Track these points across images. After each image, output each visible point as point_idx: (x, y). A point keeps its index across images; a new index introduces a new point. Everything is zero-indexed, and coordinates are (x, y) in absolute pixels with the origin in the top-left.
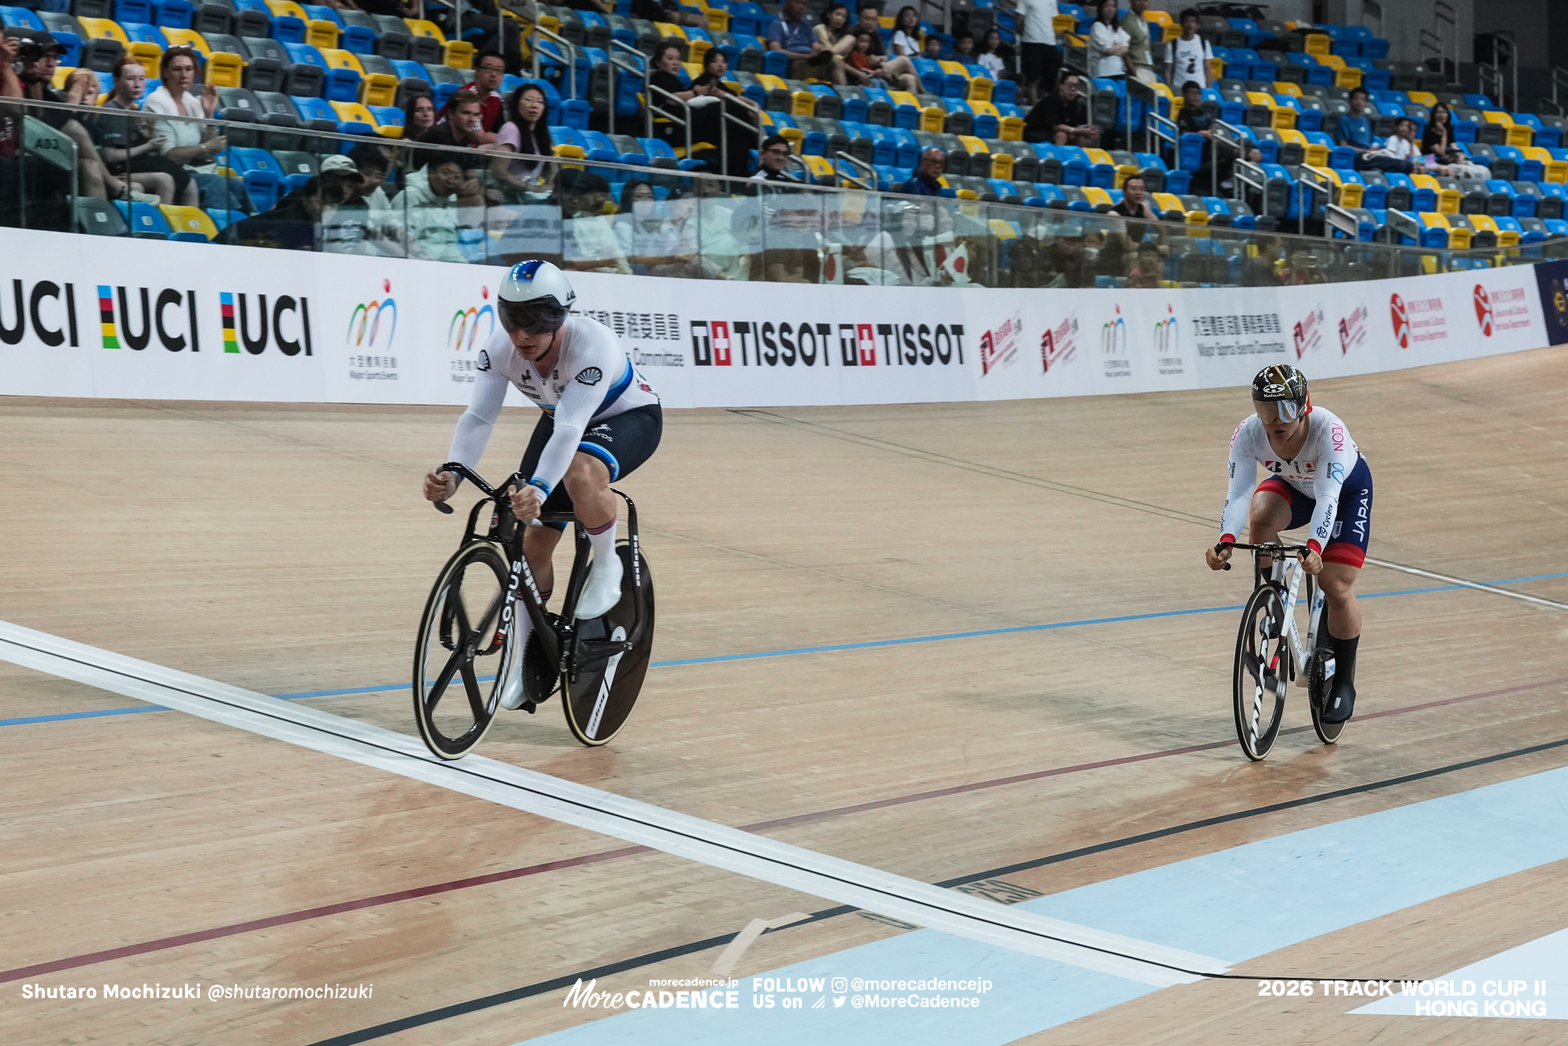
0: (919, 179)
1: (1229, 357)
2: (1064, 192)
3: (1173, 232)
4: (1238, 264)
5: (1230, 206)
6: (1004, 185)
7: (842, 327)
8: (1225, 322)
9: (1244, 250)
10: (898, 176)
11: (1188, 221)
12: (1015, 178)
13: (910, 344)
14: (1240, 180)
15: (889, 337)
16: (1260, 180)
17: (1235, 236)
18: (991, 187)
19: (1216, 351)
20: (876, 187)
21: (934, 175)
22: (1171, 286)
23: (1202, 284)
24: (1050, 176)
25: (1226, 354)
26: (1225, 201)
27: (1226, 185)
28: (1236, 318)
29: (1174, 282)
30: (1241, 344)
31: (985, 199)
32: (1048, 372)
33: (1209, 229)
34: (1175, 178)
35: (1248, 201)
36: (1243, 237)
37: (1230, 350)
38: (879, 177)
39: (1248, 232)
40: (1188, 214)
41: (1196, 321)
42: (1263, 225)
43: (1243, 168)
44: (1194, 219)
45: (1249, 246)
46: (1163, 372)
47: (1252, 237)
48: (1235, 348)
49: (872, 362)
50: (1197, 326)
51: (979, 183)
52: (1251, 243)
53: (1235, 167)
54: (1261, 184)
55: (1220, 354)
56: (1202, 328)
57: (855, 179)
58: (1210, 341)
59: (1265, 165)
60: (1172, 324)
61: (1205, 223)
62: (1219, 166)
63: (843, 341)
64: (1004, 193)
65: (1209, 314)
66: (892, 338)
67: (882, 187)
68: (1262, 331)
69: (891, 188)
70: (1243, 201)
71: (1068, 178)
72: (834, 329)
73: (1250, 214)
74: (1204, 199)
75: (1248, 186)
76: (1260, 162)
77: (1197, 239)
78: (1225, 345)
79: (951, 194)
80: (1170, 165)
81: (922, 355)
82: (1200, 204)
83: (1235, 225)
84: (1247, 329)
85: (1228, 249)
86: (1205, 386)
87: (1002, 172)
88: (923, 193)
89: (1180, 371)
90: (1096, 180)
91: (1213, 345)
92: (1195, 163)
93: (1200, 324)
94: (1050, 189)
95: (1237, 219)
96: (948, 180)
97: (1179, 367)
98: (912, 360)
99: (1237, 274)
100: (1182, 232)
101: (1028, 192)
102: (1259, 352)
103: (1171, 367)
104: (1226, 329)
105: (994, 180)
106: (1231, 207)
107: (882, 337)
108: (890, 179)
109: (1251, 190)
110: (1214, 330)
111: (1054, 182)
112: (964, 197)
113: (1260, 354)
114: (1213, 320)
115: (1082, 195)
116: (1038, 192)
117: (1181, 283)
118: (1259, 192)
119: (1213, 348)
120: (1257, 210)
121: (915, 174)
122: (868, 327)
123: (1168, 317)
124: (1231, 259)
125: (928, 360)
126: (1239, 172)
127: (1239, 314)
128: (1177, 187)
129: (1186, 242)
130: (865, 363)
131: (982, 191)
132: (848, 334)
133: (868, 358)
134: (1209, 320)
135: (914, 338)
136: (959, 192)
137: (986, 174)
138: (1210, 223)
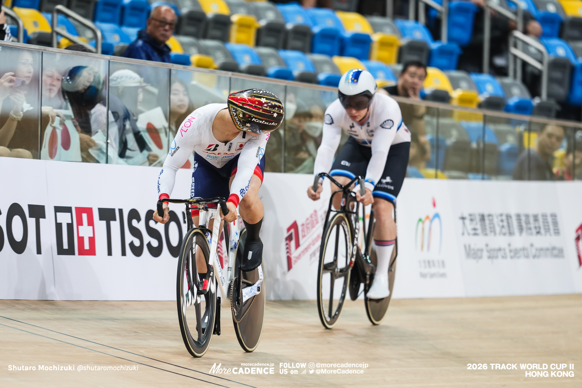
0: (145, 42)
1: (500, 261)
2: (314, 63)
3: (438, 114)
4: (513, 153)
5: (504, 87)
6: (246, 52)
7: (58, 209)
8: (496, 221)
9: (520, 138)
10: (124, 37)
11: (455, 103)
12: (258, 43)
13: (136, 232)
14: (515, 57)
15: (112, 223)
16: (539, 56)
17: (508, 122)
18: (230, 54)
19: (485, 254)
20: (100, 50)
21: (161, 39)
22: (436, 177)
23: (471, 176)
24: (298, 44)
25: (497, 257)
26: (498, 81)
27: (499, 61)
28: (508, 217)
29: (439, 173)
30: (513, 247)
31: (225, 67)
32: (291, 271)
33: (481, 113)
34: (442, 52)
35: (524, 81)
36: (520, 123)
37: (500, 254)
38: (103, 37)
39: (526, 118)
40: (456, 94)
41: (463, 218)
42: (542, 110)
43: (520, 44)
44: (463, 100)
45: (526, 135)
46: (423, 276)
47: (530, 123)
48: (507, 251)
49: (92, 252)
50: (464, 223)
51: (217, 48)
52: (529, 130)
53: (511, 41)
54: (541, 62)
55: (489, 257)
56: (469, 226)
57: (76, 39)
58: (479, 242)
59: (545, 41)
60: (436, 221)
61: (474, 106)
62: (493, 40)
63: (59, 226)
64: (245, 62)
65: (478, 210)
66: (115, 225)
67: (107, 50)
68: (538, 233)
69: (116, 50)
70: (519, 81)
71: (319, 46)
72: (49, 212)
73: (527, 96)
74: (475, 77)
75: (525, 64)
76: (540, 37)
77: (465, 124)
78: (496, 246)
79: (184, 61)
80: (436, 36)
81: (149, 245)
82: (469, 82)
83: (508, 109)
84: (521, 229)
85: (501, 136)
86: (472, 293)
87: (243, 36)
88: (149, 58)
89: (443, 275)
90: (351, 49)
91: (483, 246)
92: (464, 35)
93: (467, 222)
94: (298, 59)
95: (512, 101)
96: (183, 44)
97: (442, 271)
98: (137, 251)
99: (511, 165)
100: (448, 114)
101: (273, 61)
102: (534, 257)
103: (433, 270)
104: (498, 229)
105: (233, 46)
106: (506, 88)
107: (104, 223)
108: (115, 40)
109: (529, 69)
110: (484, 229)
111: (302, 50)
112: (200, 65)
113: (536, 260)
114: (483, 218)
115: (335, 68)
116: (283, 62)
117: (447, 173)
118: (536, 72)
119: (482, 250)
120: (534, 91)
121: (140, 36)
122: (89, 211)
123: (431, 212)
124: (504, 147)
125: (156, 252)
126: (515, 46)
127: (513, 212)
128: (444, 62)
129: (453, 126)
130: (82, 252)
131: (221, 59)
132: (64, 218)
133: (87, 247)
134: (478, 218)
135: (141, 226)
136: (195, 58)
137: (225, 38)
138: (480, 106)
